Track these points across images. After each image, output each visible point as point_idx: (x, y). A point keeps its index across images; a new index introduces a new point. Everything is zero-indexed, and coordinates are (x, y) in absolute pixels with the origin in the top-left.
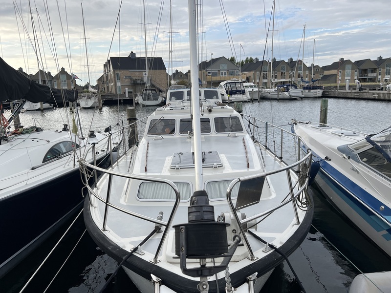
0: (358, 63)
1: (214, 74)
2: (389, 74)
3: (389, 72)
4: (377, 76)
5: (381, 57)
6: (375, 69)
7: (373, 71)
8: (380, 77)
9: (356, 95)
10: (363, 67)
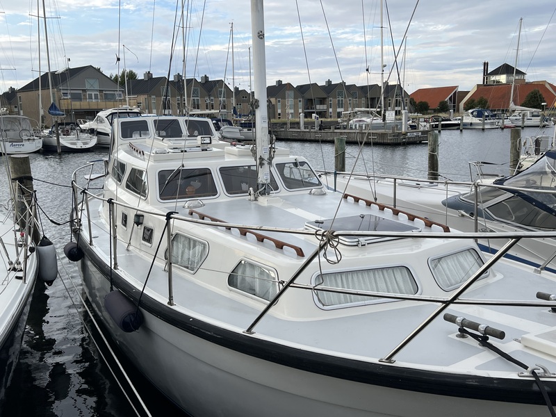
0: (302, 89)
1: (76, 97)
2: (342, 107)
3: (342, 104)
4: (328, 109)
5: (329, 82)
6: (324, 99)
7: (322, 101)
8: (331, 110)
9: (319, 136)
10: (308, 96)
